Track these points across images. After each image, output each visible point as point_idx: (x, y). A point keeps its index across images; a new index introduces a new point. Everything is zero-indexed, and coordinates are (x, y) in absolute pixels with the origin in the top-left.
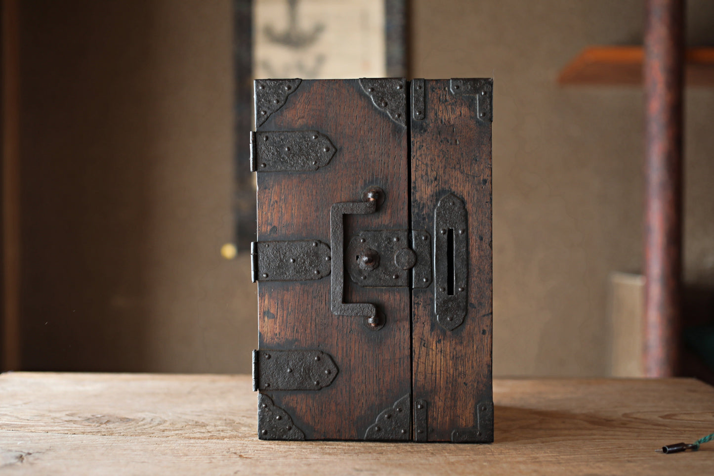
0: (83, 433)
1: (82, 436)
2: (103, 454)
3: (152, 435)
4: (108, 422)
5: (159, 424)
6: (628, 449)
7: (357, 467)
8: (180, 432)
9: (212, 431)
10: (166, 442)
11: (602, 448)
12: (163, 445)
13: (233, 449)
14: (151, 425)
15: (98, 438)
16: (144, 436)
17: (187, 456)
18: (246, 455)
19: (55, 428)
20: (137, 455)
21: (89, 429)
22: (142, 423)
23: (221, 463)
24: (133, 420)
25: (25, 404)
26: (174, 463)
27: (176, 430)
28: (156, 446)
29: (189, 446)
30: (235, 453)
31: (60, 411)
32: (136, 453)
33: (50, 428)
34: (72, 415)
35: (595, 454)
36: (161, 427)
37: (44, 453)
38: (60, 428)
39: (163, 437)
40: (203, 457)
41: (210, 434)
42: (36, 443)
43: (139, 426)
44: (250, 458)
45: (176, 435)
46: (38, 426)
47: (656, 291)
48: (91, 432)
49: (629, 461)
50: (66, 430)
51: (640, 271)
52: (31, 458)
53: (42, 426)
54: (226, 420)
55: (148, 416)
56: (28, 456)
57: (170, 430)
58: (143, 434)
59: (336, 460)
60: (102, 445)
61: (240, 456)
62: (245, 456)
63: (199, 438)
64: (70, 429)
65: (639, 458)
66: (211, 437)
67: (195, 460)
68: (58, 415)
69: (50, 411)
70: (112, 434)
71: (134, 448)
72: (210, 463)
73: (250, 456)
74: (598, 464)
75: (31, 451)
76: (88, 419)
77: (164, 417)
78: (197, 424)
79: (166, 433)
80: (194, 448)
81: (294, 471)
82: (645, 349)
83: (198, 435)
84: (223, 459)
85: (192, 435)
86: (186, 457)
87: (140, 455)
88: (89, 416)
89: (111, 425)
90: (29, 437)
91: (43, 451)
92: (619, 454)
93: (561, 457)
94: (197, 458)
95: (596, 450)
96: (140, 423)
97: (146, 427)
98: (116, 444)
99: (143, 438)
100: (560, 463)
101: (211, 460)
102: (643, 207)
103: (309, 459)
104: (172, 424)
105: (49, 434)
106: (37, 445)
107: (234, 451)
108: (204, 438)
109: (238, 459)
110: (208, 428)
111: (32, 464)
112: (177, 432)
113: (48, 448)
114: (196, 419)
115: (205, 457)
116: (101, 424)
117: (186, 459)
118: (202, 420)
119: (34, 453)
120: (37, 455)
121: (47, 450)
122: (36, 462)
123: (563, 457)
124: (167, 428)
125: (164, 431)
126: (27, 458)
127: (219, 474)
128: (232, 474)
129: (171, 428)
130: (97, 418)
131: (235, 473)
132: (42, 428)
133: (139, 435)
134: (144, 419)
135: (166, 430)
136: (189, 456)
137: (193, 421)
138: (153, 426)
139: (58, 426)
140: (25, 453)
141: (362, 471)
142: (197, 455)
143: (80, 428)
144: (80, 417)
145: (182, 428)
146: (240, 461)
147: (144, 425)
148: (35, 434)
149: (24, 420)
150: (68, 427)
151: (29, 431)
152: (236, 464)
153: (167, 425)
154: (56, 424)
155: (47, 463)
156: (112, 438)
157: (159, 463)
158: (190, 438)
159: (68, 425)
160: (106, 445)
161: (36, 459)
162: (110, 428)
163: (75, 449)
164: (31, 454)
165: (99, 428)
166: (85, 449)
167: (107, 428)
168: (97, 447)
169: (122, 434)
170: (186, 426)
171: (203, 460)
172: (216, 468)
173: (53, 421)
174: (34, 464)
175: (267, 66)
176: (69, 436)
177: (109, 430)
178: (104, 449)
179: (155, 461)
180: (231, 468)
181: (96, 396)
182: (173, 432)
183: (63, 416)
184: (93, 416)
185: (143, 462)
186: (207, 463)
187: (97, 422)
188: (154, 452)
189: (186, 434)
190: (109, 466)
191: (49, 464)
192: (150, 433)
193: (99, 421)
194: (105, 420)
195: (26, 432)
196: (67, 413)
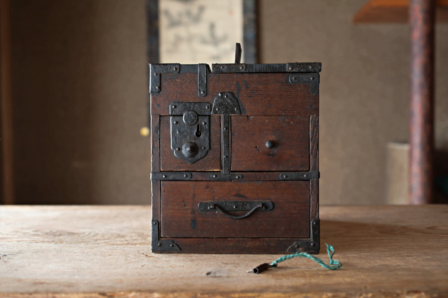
0: (43, 242)
1: (42, 244)
2: (54, 255)
3: (88, 243)
4: (60, 235)
5: (94, 236)
6: (407, 249)
7: (225, 262)
8: (107, 241)
9: (129, 240)
10: (97, 247)
11: (389, 248)
12: (95, 249)
13: (142, 251)
14: (88, 237)
15: (53, 245)
16: (83, 244)
17: (111, 256)
18: (150, 255)
19: (25, 239)
20: (77, 255)
21: (47, 240)
22: (83, 235)
23: (134, 260)
24: (77, 234)
25: (7, 224)
26: (101, 260)
27: (105, 240)
28: (91, 249)
29: (112, 250)
30: (143, 254)
31: (29, 229)
32: (77, 254)
33: (21, 239)
34: (37, 231)
35: (385, 252)
36: (95, 238)
37: (15, 255)
38: (27, 239)
39: (96, 244)
40: (122, 256)
41: (127, 242)
42: (11, 249)
43: (80, 237)
44: (153, 257)
45: (105, 242)
46: (13, 238)
47: (417, 153)
48: (48, 242)
49: (408, 256)
50: (32, 240)
51: (407, 141)
52: (5, 258)
53: (16, 238)
54: (138, 233)
55: (87, 231)
56: (4, 257)
57: (101, 240)
58: (83, 242)
59: (210, 257)
60: (55, 250)
61: (146, 256)
62: (149, 256)
63: (120, 245)
64: (34, 239)
65: (414, 254)
66: (128, 244)
67: (116, 259)
68: (27, 231)
69: (23, 229)
70: (62, 242)
71: (75, 251)
72: (126, 260)
73: (153, 256)
74: (387, 258)
75: (6, 254)
76: (47, 234)
77: (98, 232)
78: (119, 236)
79: (98, 242)
80: (116, 251)
81: (182, 265)
82: (410, 190)
83: (119, 243)
84: (135, 257)
85: (115, 243)
86: (109, 256)
87: (79, 255)
88: (48, 231)
89: (61, 237)
90: (6, 245)
91: (14, 254)
92: (400, 252)
93: (362, 254)
94: (117, 257)
95: (385, 249)
96: (81, 236)
97: (85, 238)
98: (64, 249)
99: (82, 245)
100: (361, 258)
101: (127, 258)
102: (409, 99)
103: (192, 257)
104: (103, 236)
105: (20, 243)
106: (11, 250)
107: (142, 253)
108: (123, 244)
109: (145, 257)
110: (126, 238)
111: (6, 262)
112: (105, 241)
113: (18, 252)
114: (118, 232)
115: (123, 256)
116: (56, 236)
117: (109, 258)
118: (122, 233)
119: (8, 255)
120: (10, 256)
121: (17, 253)
122: (9, 260)
123: (363, 254)
124: (99, 238)
125: (96, 240)
126: (3, 258)
127: (132, 267)
128: (140, 267)
129: (102, 239)
130: (53, 233)
131: (142, 266)
132: (16, 239)
133: (80, 243)
134: (84, 233)
135: (98, 239)
136: (112, 256)
137: (116, 234)
138: (89, 238)
139: (27, 238)
140: (2, 255)
141: (228, 264)
142: (117, 255)
143: (40, 239)
144: (41, 232)
145: (109, 239)
146: (146, 259)
147: (84, 237)
148: (11, 243)
149: (5, 234)
150: (33, 238)
151: (7, 241)
152: (143, 260)
153: (99, 237)
154: (25, 237)
155: (16, 261)
156: (62, 245)
157: (91, 260)
158: (113, 245)
159: (34, 237)
160: (57, 249)
161: (9, 259)
162: (61, 239)
163: (36, 252)
164: (6, 256)
165: (54, 239)
166: (42, 252)
167: (59, 239)
168: (51, 251)
169: (68, 242)
170: (111, 237)
171: (121, 258)
172: (130, 263)
173: (23, 235)
174: (7, 261)
175: (167, 13)
176: (33, 244)
177: (60, 240)
178: (56, 252)
179: (89, 259)
180: (139, 263)
181: (54, 219)
182: (102, 241)
183: (31, 232)
184: (51, 231)
185: (81, 260)
186: (124, 260)
187: (53, 235)
188: (89, 253)
189: (111, 242)
190: (58, 263)
191: (17, 262)
192: (87, 242)
193: (54, 234)
194: (58, 234)
195: (5, 242)
196: (34, 230)
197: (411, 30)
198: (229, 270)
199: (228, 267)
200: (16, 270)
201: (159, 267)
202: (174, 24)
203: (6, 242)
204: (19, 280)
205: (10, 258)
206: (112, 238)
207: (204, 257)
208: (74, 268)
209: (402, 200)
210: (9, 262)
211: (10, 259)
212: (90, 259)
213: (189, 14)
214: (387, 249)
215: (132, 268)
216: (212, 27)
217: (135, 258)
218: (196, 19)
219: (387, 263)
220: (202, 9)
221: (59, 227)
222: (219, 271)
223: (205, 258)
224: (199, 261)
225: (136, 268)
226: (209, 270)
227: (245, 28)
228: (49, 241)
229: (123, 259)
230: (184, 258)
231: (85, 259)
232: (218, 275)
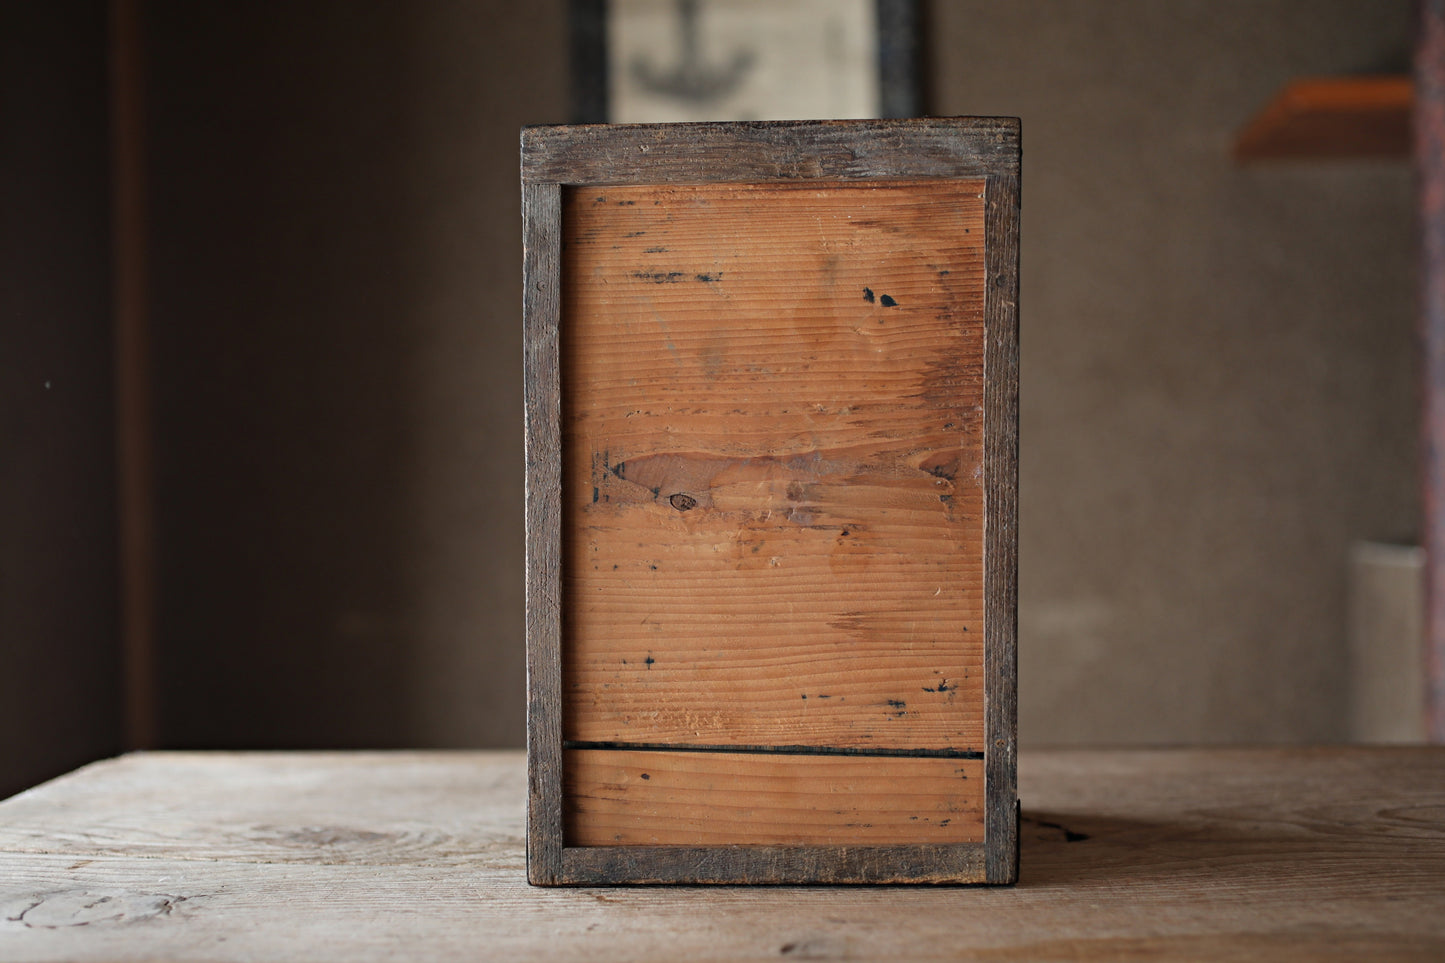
0: (287, 860)
1: (285, 865)
2: (326, 898)
3: (423, 863)
4: (335, 840)
5: (436, 843)
6: (1390, 877)
7: (834, 915)
8: (478, 856)
10: (450, 875)
12: (445, 881)
14: (420, 845)
15: (317, 871)
16: (406, 866)
17: (493, 899)
18: (610, 896)
19: (231, 853)
20: (393, 898)
21: (297, 853)
22: (403, 841)
23: (562, 911)
24: (384, 836)
25: (172, 809)
26: (468, 912)
27: (470, 853)
28: (432, 881)
29: (495, 882)
31: (239, 822)
32: (391, 895)
33: (220, 853)
34: (264, 828)
36: (441, 848)
37: (210, 897)
38: (238, 853)
39: (445, 865)
40: (525, 900)
42: (197, 879)
43: (396, 847)
44: (619, 902)
45: (471, 861)
46: (198, 849)
48: (301, 859)
50: (254, 855)
52: (185, 907)
53: (205, 849)
55: (414, 829)
56: (180, 903)
57: (458, 853)
58: (406, 861)
59: (790, 903)
60: (325, 882)
61: (599, 899)
62: (608, 899)
64: (260, 853)
65: (1411, 893)
67: (509, 908)
68: (236, 829)
69: (220, 822)
70: (343, 862)
71: (387, 886)
72: (539, 911)
73: (618, 899)
74: (1326, 904)
75: (184, 895)
76: (295, 836)
77: (446, 830)
78: (511, 842)
79: (452, 859)
80: (506, 885)
85: (502, 862)
86: (489, 901)
87: (399, 898)
88: (297, 829)
89: (340, 847)
90: (180, 869)
91: (208, 894)
92: (1369, 885)
93: (1251, 892)
94: (512, 903)
95: (1321, 879)
96: (399, 841)
97: (410, 848)
98: (352, 880)
99: (405, 868)
100: (1248, 903)
101: (541, 907)
104: (464, 842)
105: (221, 862)
106: (196, 882)
109: (595, 903)
111: (187, 917)
112: (472, 856)
113: (219, 888)
114: (510, 832)
115: (530, 900)
116: (322, 843)
117: (490, 905)
119: (190, 897)
120: (197, 901)
121: (217, 892)
122: (196, 913)
124: (452, 850)
125: (446, 855)
127: (557, 931)
128: (583, 930)
129: (461, 850)
130: (314, 833)
131: (590, 929)
132: (205, 852)
133: (397, 862)
134: (405, 834)
135: (451, 852)
136: (496, 899)
137: (503, 836)
138: (424, 847)
139: (237, 848)
140: (172, 896)
141: (844, 922)
142: (511, 898)
143: (279, 851)
144: (279, 832)
145: (482, 850)
146: (599, 909)
147: (407, 844)
148: (192, 863)
149: (170, 838)
150: (256, 850)
151: (181, 858)
152: (591, 912)
153: (452, 845)
154: (233, 845)
155: (216, 914)
156: (344, 868)
157: (437, 911)
158: (498, 868)
159: (257, 847)
160: (333, 881)
161: (195, 908)
162: (340, 851)
163: (273, 889)
164: (185, 899)
165: (318, 851)
166: (290, 889)
167: (334, 852)
168: (313, 885)
169: (363, 861)
170: (489, 845)
171: (525, 907)
172: (552, 920)
173: (226, 839)
174: (192, 916)
176: (260, 866)
177: (338, 854)
178: (329, 888)
179: (430, 909)
180: (580, 919)
181: (309, 794)
182: (464, 857)
183: (247, 830)
184: (305, 829)
185: (406, 911)
186: (535, 911)
187: (314, 841)
188: (428, 892)
189: (491, 859)
190: (340, 919)
191: (220, 917)
192: (418, 860)
193: (317, 838)
194: (329, 838)
195: (175, 860)
196: (256, 824)
198: (849, 939)
199: (847, 930)
200: (222, 940)
201: (639, 931)
203: (179, 860)
205: (200, 907)
206: (492, 847)
207: (772, 902)
208: (389, 935)
210: (196, 916)
211: (200, 910)
212: (435, 909)
214: (1327, 879)
215: (560, 934)
217: (566, 906)
219: (1324, 918)
221: (329, 816)
222: (820, 942)
223: (774, 905)
224: (757, 913)
225: (572, 934)
226: (789, 937)
228: (304, 857)
229: (529, 909)
230: (712, 904)
231: (420, 910)
232: (814, 951)
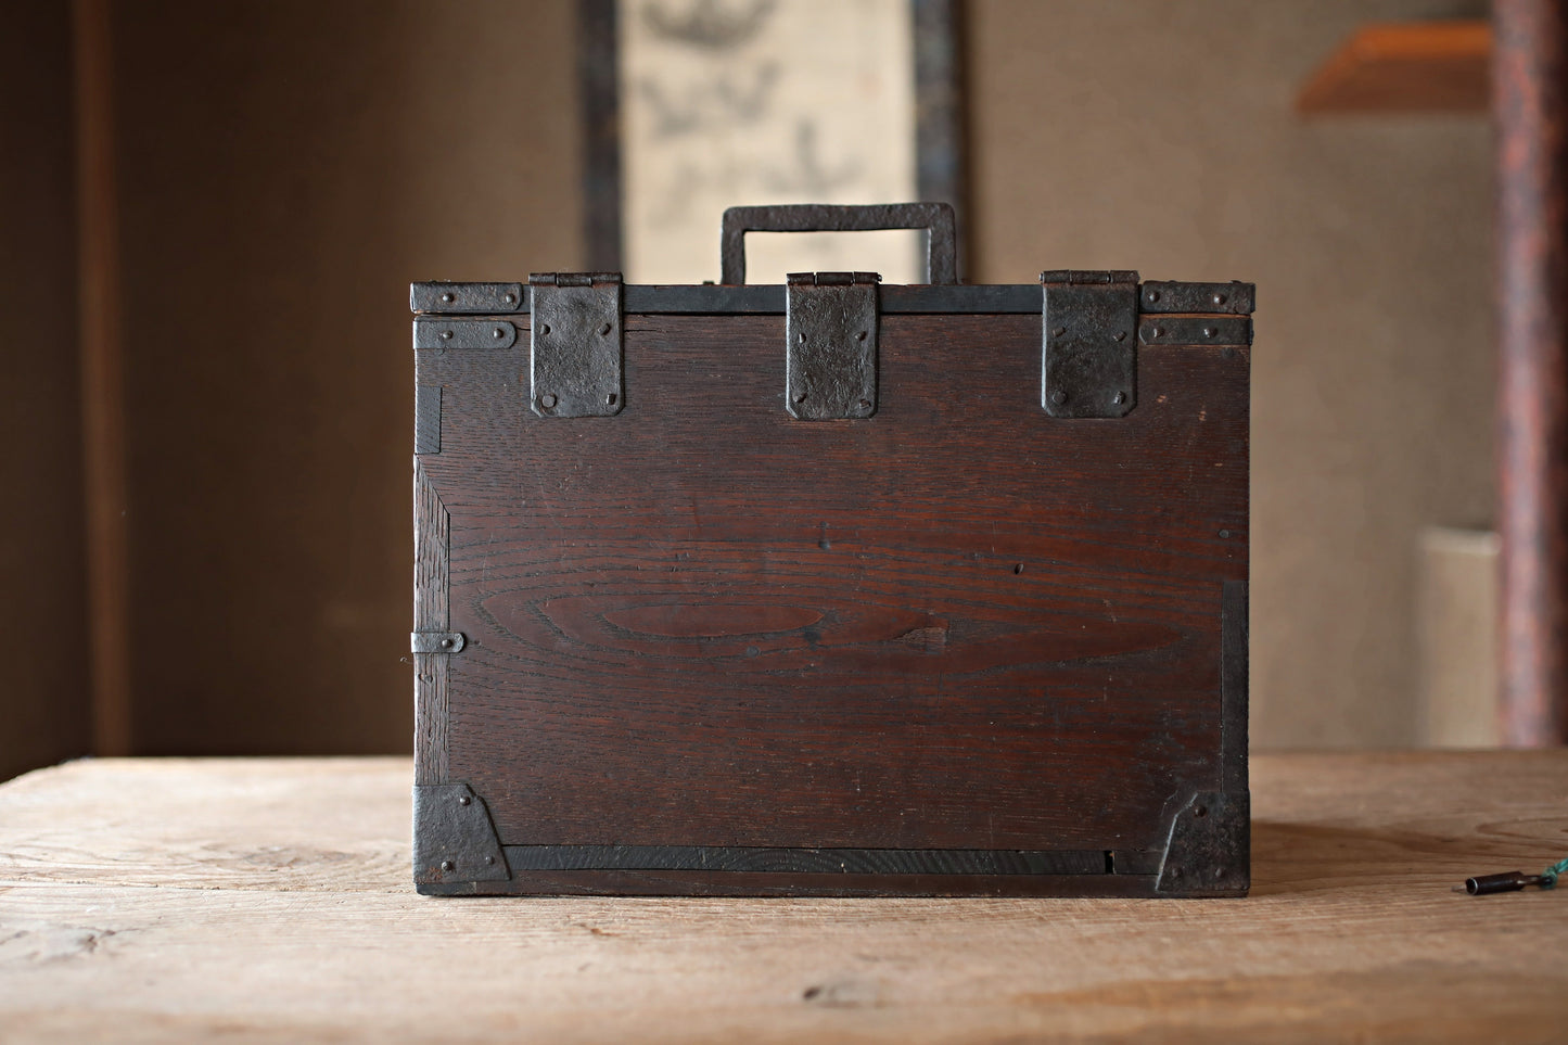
0: (238, 886)
1: (235, 892)
2: (278, 932)
3: (393, 889)
4: (296, 861)
6: (1501, 904)
7: (866, 951)
11: (1437, 900)
12: (418, 910)
13: (579, 916)
14: (392, 868)
15: (271, 898)
16: (375, 892)
17: (471, 932)
18: (608, 928)
19: (175, 877)
20: (355, 932)
21: (250, 877)
22: (373, 862)
23: (550, 947)
24: (353, 856)
25: (114, 825)
26: (441, 948)
28: (402, 911)
30: (583, 925)
31: (188, 841)
32: (354, 928)
33: (163, 877)
34: (215, 848)
35: (1423, 914)
37: (143, 930)
38: (185, 877)
42: (129, 909)
43: (364, 870)
44: (617, 935)
46: (136, 872)
47: (1527, 567)
48: (255, 884)
49: (1505, 930)
50: (200, 880)
51: (1488, 522)
52: (112, 943)
53: (145, 872)
55: (387, 847)
56: (107, 938)
58: (374, 886)
59: (815, 936)
60: (279, 912)
61: (594, 931)
62: (605, 931)
64: (207, 877)
67: (490, 942)
68: (183, 848)
69: (167, 840)
70: (302, 888)
71: (350, 917)
72: (524, 947)
73: (616, 932)
74: (1433, 937)
75: (113, 929)
76: (250, 857)
80: (487, 915)
82: (1504, 694)
84: (554, 938)
86: (468, 935)
87: (363, 931)
88: (254, 849)
89: (301, 869)
90: (114, 896)
91: (142, 927)
92: (1478, 913)
93: (1344, 922)
94: (494, 937)
95: (1423, 907)
96: (369, 862)
97: (381, 870)
98: (310, 910)
99: (373, 895)
100: (1341, 936)
101: (527, 942)
102: (1495, 379)
103: (752, 937)
105: (161, 888)
106: (129, 913)
107: (579, 921)
109: (590, 937)
111: (113, 955)
113: (155, 919)
115: (515, 934)
116: (280, 865)
117: (468, 940)
119: (120, 931)
120: (128, 936)
121: (152, 924)
122: (123, 950)
123: (1348, 922)
126: (104, 942)
127: (543, 972)
128: (574, 971)
130: (271, 853)
131: (582, 969)
132: (144, 877)
133: (365, 888)
134: (377, 854)
136: (474, 932)
138: (396, 870)
139: (182, 871)
140: (99, 930)
141: (876, 959)
142: (493, 931)
143: (229, 874)
144: (232, 852)
146: (593, 943)
147: (377, 867)
148: (128, 889)
149: (106, 859)
150: (204, 874)
151: (116, 883)
152: (584, 948)
154: (178, 868)
155: (149, 952)
156: (302, 896)
157: (405, 948)
159: (205, 870)
160: (288, 911)
161: (123, 945)
162: (300, 875)
163: (217, 920)
164: (113, 933)
165: (275, 874)
166: (237, 921)
167: (292, 876)
168: (265, 915)
169: (325, 887)
171: (507, 942)
172: (538, 958)
173: (170, 861)
174: (119, 954)
175: (651, 91)
176: (206, 893)
177: (297, 878)
178: (282, 919)
179: (398, 945)
180: (571, 958)
181: (272, 807)
183: (194, 850)
184: (262, 849)
185: (370, 948)
186: (518, 947)
187: (271, 863)
188: (396, 924)
190: (291, 958)
191: (152, 955)
192: (388, 885)
193: (275, 859)
194: (290, 858)
195: (108, 886)
196: (205, 843)
197: (1497, 137)
198: (883, 982)
199: (880, 970)
200: (151, 983)
201: (639, 971)
202: (675, 125)
203: (113, 886)
204: (162, 1020)
205: (129, 943)
207: (794, 936)
208: (347, 978)
209: (1475, 733)
210: (123, 955)
211: (129, 946)
212: (402, 945)
213: (724, 91)
214: (1429, 906)
215: (547, 976)
216: (806, 135)
217: (555, 941)
218: (751, 109)
219: (1431, 953)
220: (770, 74)
221: (295, 833)
222: (849, 985)
223: (795, 939)
224: (775, 949)
225: (561, 976)
226: (813, 980)
227: (922, 137)
228: (258, 881)
229: (513, 944)
231: (385, 946)
232: (843, 996)
